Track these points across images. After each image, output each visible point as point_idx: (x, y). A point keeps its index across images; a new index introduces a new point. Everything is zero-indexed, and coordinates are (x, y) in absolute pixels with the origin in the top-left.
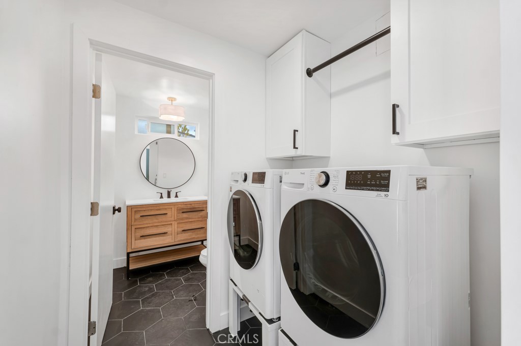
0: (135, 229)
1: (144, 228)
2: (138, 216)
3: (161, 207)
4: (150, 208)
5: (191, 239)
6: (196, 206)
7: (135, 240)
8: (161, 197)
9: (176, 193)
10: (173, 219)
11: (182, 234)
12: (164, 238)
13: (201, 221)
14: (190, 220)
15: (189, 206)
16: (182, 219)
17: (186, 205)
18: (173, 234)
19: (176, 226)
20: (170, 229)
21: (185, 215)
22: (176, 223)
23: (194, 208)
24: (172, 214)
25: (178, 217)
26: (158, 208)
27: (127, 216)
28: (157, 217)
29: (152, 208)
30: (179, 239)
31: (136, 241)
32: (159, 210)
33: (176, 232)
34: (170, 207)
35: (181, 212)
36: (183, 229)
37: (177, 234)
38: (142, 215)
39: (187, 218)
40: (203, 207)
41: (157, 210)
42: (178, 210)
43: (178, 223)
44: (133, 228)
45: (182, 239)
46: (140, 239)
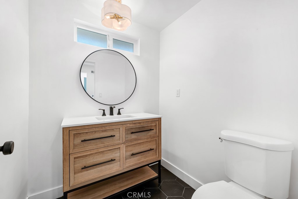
0: (75, 158)
1: (86, 156)
2: (78, 141)
3: (108, 128)
4: (95, 129)
5: (140, 163)
6: (145, 125)
7: (75, 173)
8: (104, 114)
9: (119, 110)
10: (121, 141)
11: (130, 158)
12: (111, 166)
13: (150, 142)
14: (139, 142)
15: (138, 125)
16: (131, 141)
17: (135, 123)
18: (122, 160)
19: (124, 150)
20: (118, 155)
21: (134, 136)
22: (125, 146)
23: (142, 127)
24: (121, 135)
25: (126, 139)
26: (104, 129)
27: (63, 142)
28: (102, 140)
29: (97, 129)
30: (127, 165)
31: (76, 175)
32: (105, 131)
33: (124, 156)
34: (118, 127)
35: (130, 132)
36: (131, 153)
37: (126, 160)
38: (83, 139)
39: (136, 140)
40: (151, 126)
41: (103, 131)
42: (127, 130)
43: (126, 146)
44: (72, 158)
45: (131, 164)
46: (81, 172)
